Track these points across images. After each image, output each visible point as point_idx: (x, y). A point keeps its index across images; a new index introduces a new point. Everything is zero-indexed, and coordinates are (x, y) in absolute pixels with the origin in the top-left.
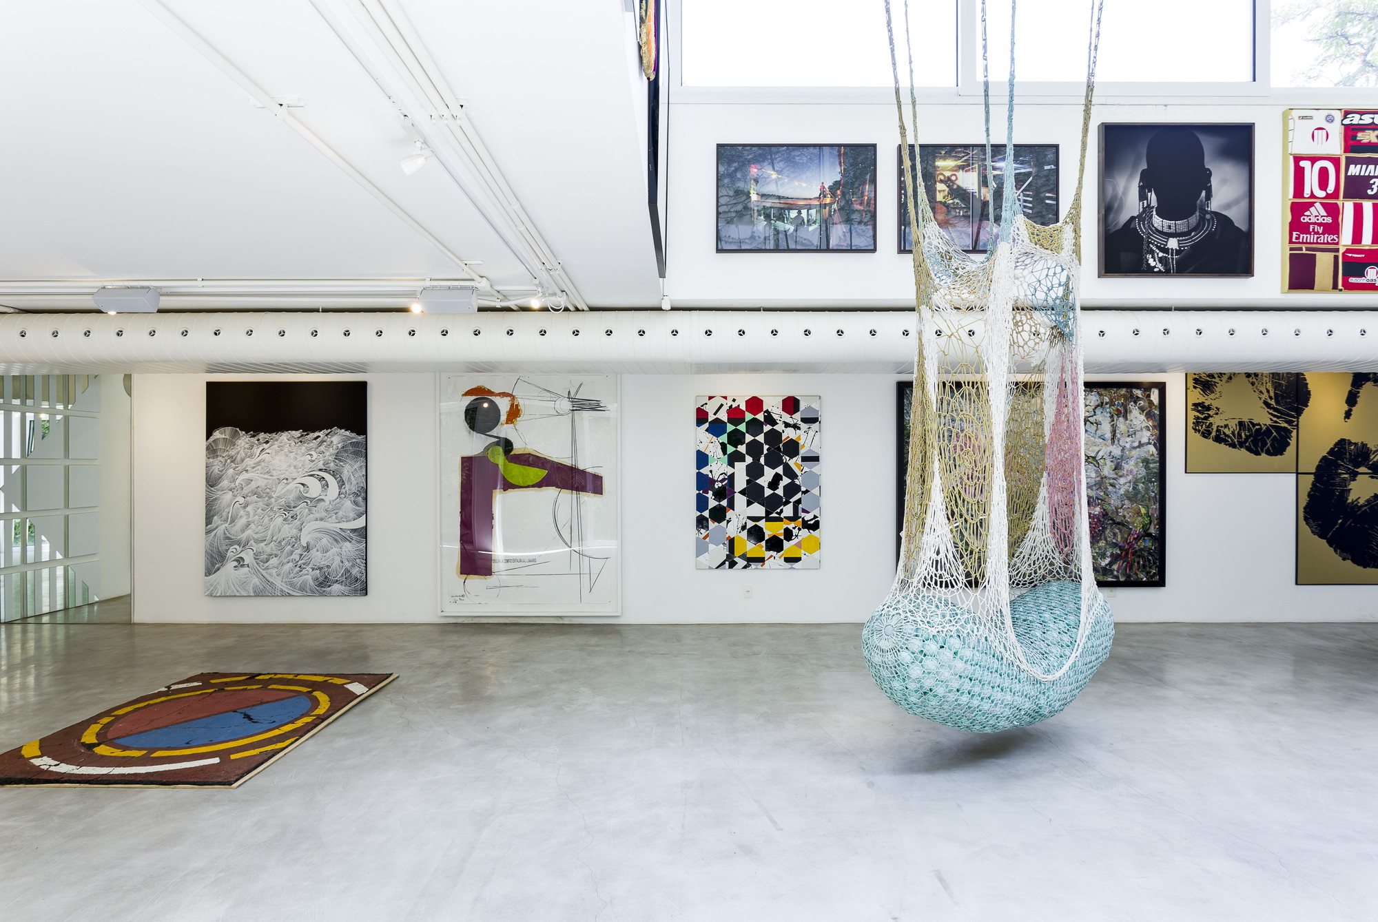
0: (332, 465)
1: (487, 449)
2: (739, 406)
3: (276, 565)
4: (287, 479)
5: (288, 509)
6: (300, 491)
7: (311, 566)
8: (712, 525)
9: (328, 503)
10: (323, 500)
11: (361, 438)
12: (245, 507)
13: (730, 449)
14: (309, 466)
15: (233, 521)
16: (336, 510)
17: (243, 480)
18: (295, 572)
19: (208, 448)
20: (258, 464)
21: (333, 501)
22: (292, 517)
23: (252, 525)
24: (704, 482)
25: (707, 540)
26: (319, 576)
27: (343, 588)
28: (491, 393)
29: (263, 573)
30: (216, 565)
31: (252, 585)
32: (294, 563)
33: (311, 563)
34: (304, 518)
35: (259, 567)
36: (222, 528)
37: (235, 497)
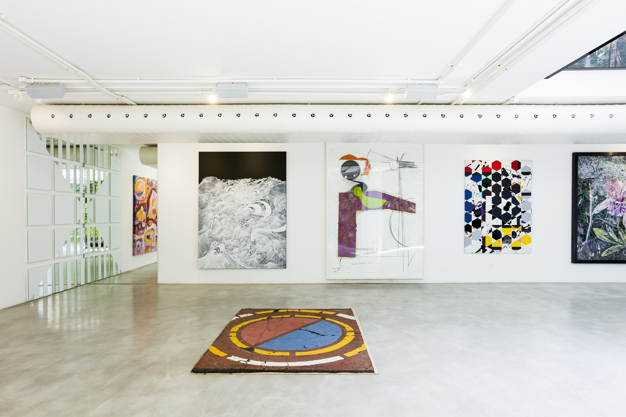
0: (268, 197)
1: (353, 189)
2: (488, 165)
3: (237, 252)
4: (243, 205)
5: (243, 221)
6: (250, 212)
7: (256, 252)
8: (473, 229)
9: (265, 218)
10: (263, 216)
11: (283, 182)
12: (220, 220)
13: (484, 189)
14: (255, 198)
15: (213, 228)
16: (270, 222)
17: (219, 205)
18: (247, 256)
19: (200, 188)
20: (227, 197)
21: (268, 217)
22: (246, 226)
23: (224, 230)
24: (469, 207)
25: (471, 238)
26: (261, 258)
27: (274, 264)
28: (356, 158)
29: (230, 256)
30: (205, 251)
31: (224, 262)
32: (247, 250)
33: (256, 250)
34: (253, 226)
35: (228, 252)
36: (207, 232)
37: (214, 214)
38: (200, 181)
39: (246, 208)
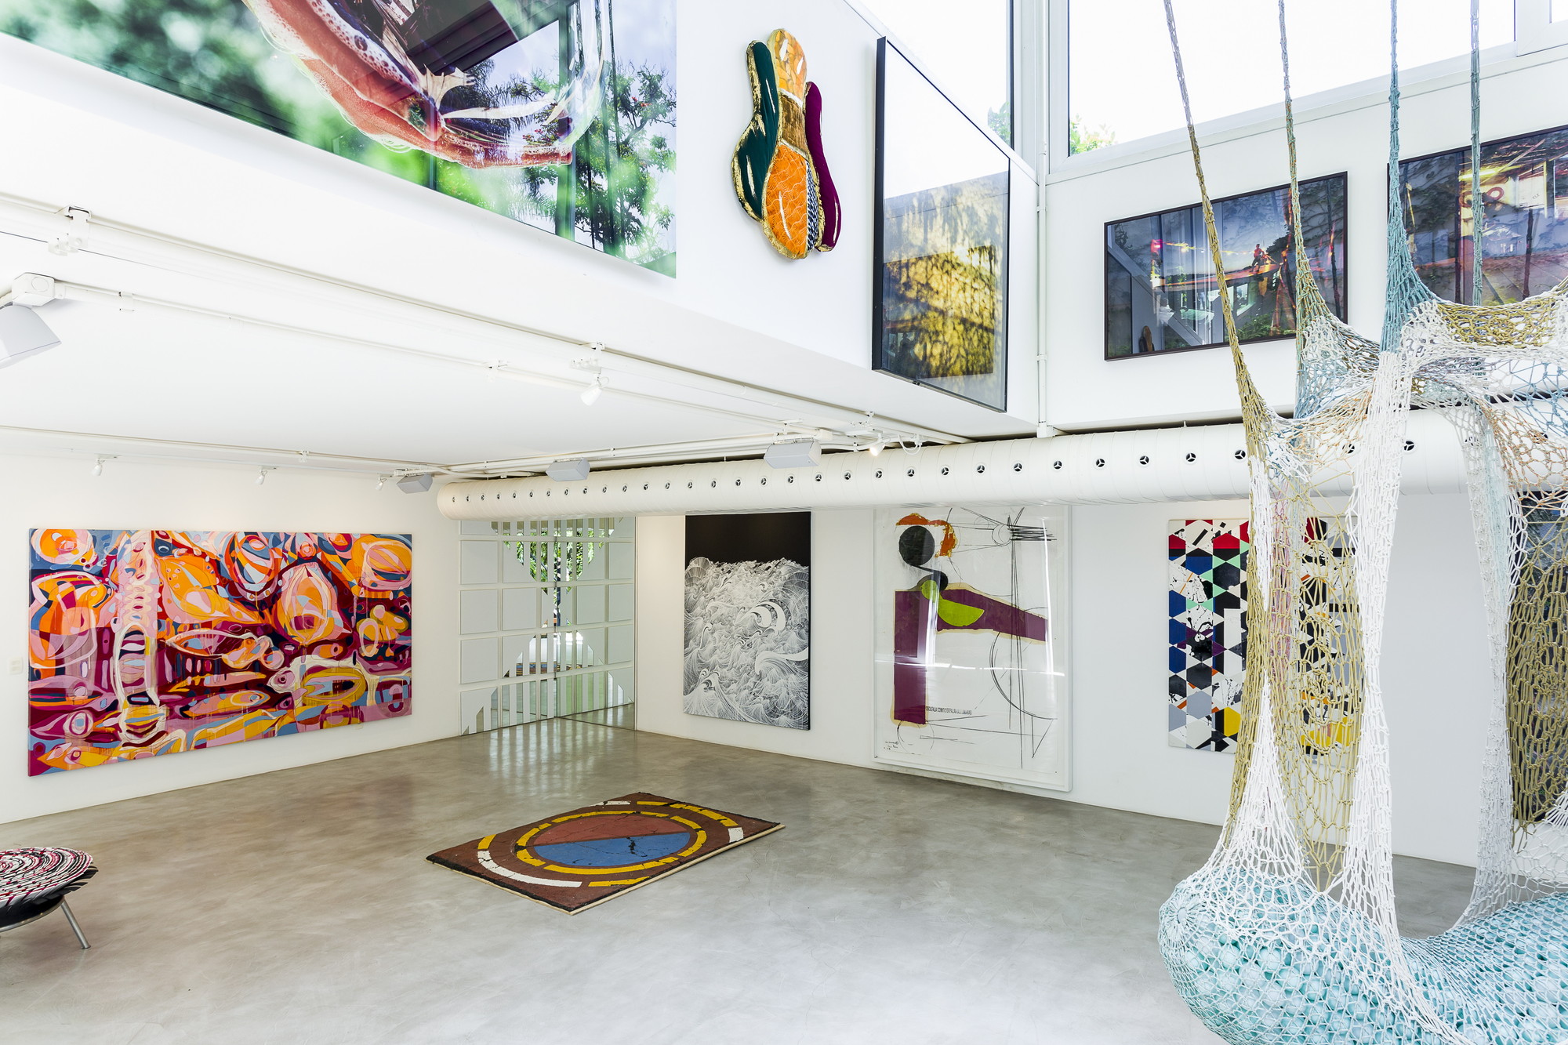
0: (780, 595)
1: (920, 584)
2: (1230, 532)
3: (735, 691)
4: (745, 608)
5: (745, 636)
6: (754, 620)
7: (762, 694)
8: (1191, 690)
9: (776, 633)
10: (773, 629)
11: (805, 568)
12: (712, 633)
13: (1217, 591)
14: (762, 595)
15: (703, 646)
16: (783, 640)
17: (711, 607)
18: (750, 699)
19: (686, 577)
20: (722, 592)
21: (781, 631)
22: (748, 645)
23: (718, 650)
24: (1180, 634)
25: (1185, 709)
26: (769, 705)
27: (789, 719)
28: (925, 521)
29: (726, 696)
30: (691, 684)
31: (717, 706)
32: (749, 689)
33: (763, 691)
34: (758, 646)
35: (723, 690)
36: (696, 651)
37: (705, 622)
38: (687, 564)
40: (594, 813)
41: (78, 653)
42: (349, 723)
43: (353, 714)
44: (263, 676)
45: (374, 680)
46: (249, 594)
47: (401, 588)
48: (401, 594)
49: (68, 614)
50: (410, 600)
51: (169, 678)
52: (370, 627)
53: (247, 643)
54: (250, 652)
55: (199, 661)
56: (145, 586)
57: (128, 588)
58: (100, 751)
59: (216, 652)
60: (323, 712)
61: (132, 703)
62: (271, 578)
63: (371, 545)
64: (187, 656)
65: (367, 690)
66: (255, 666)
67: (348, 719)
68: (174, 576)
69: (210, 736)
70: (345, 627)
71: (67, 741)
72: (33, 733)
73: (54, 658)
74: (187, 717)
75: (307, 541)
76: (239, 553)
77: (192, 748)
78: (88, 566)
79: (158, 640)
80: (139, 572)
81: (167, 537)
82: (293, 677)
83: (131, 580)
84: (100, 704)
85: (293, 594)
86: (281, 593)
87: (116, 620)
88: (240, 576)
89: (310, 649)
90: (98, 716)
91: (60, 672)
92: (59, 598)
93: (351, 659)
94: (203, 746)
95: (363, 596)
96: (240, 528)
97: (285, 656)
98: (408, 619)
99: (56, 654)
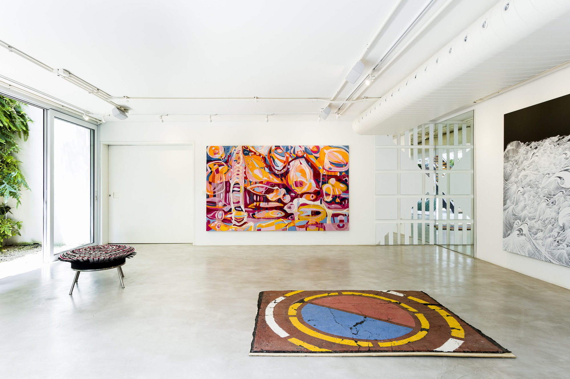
3: (542, 238)
4: (549, 174)
6: (558, 183)
19: (504, 157)
22: (552, 203)
23: (527, 207)
29: (534, 241)
30: (508, 231)
31: (527, 248)
32: (554, 237)
33: (566, 240)
34: (561, 204)
35: (531, 236)
36: (511, 208)
37: (518, 187)
38: (505, 148)
39: (553, 178)
40: (371, 295)
41: (220, 190)
42: (319, 230)
43: (320, 226)
44: (282, 205)
45: (330, 212)
46: (277, 171)
47: (344, 171)
48: (343, 174)
49: (217, 176)
50: (348, 176)
51: (248, 202)
52: (328, 188)
53: (276, 191)
54: (277, 195)
55: (258, 197)
56: (240, 167)
57: (235, 167)
58: (226, 226)
59: (264, 194)
60: (307, 223)
61: (236, 210)
62: (285, 164)
63: (329, 151)
64: (254, 194)
65: (327, 216)
66: (279, 201)
67: (318, 228)
68: (249, 163)
69: (262, 227)
70: (317, 187)
71: (216, 220)
72: (207, 216)
73: (213, 191)
74: (254, 218)
75: (300, 149)
76: (273, 154)
77: (256, 230)
78: (222, 159)
79: (244, 187)
80: (238, 161)
81: (247, 148)
82: (294, 207)
83: (236, 164)
84: (226, 209)
85: (294, 172)
86: (289, 171)
87: (231, 179)
88: (273, 163)
89: (301, 195)
90: (226, 213)
91: (215, 196)
92: (214, 170)
93: (319, 201)
94: (260, 230)
95: (325, 174)
96: (273, 144)
97: (291, 197)
98: (347, 185)
99: (214, 190)
